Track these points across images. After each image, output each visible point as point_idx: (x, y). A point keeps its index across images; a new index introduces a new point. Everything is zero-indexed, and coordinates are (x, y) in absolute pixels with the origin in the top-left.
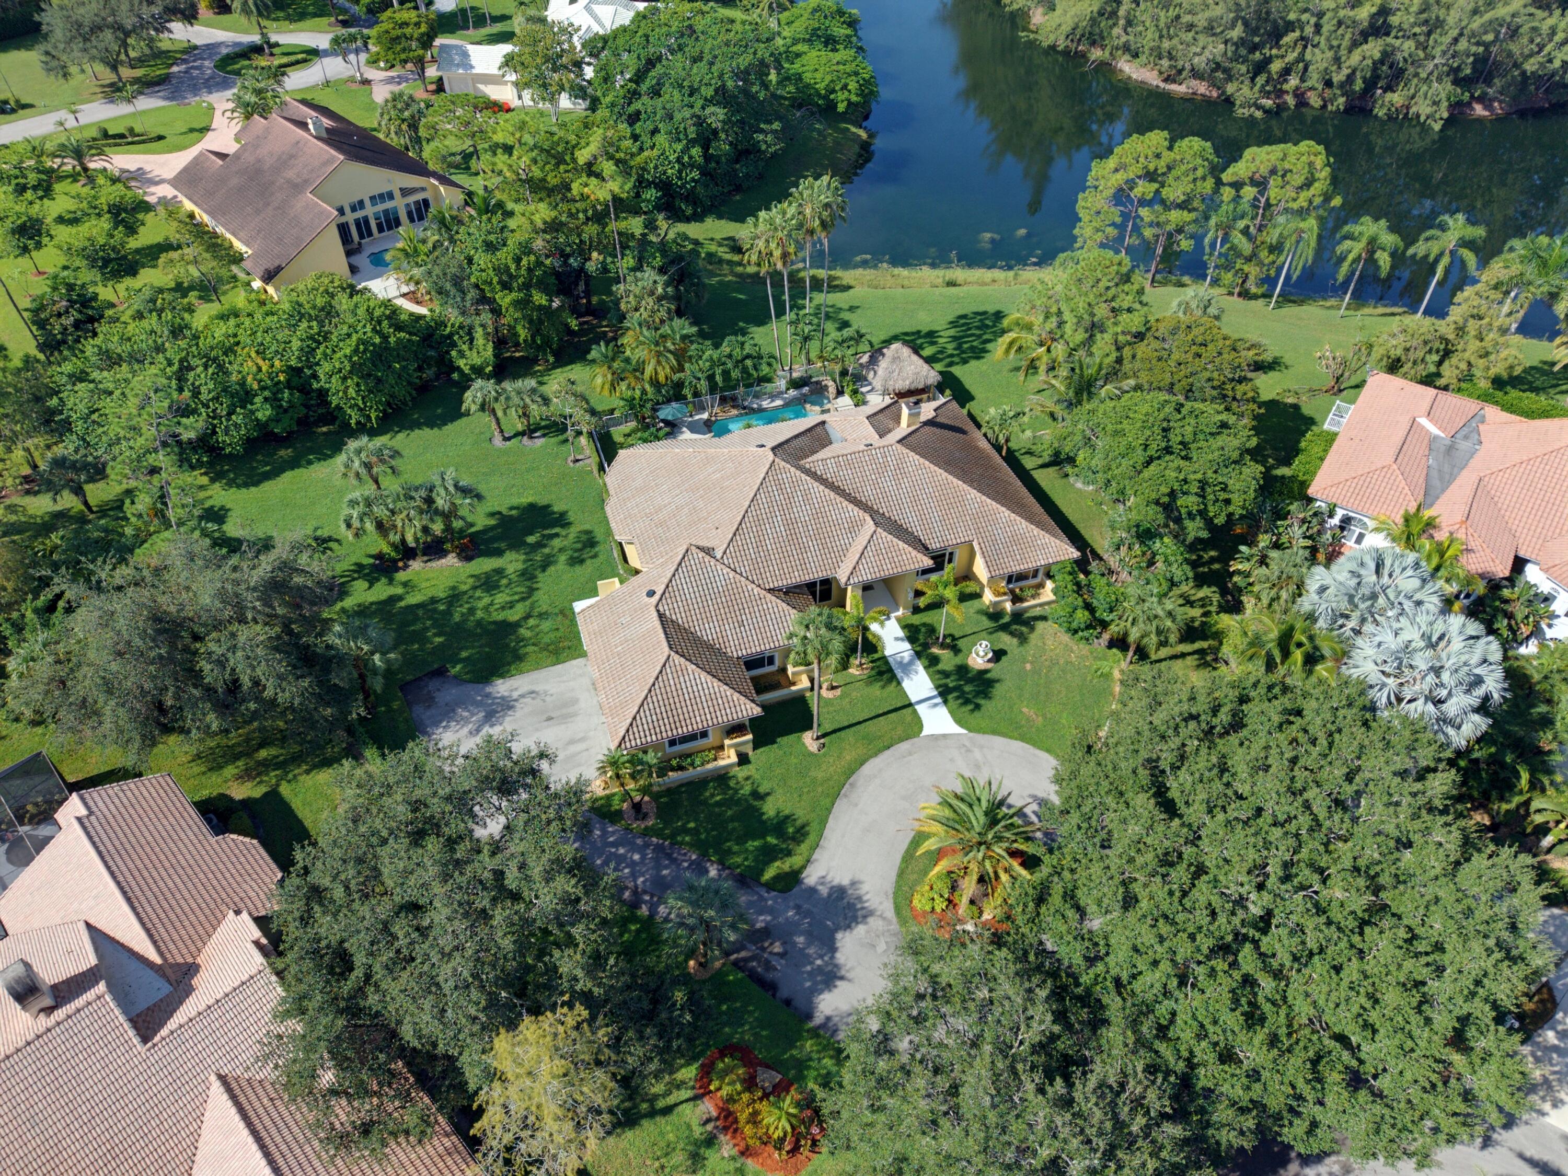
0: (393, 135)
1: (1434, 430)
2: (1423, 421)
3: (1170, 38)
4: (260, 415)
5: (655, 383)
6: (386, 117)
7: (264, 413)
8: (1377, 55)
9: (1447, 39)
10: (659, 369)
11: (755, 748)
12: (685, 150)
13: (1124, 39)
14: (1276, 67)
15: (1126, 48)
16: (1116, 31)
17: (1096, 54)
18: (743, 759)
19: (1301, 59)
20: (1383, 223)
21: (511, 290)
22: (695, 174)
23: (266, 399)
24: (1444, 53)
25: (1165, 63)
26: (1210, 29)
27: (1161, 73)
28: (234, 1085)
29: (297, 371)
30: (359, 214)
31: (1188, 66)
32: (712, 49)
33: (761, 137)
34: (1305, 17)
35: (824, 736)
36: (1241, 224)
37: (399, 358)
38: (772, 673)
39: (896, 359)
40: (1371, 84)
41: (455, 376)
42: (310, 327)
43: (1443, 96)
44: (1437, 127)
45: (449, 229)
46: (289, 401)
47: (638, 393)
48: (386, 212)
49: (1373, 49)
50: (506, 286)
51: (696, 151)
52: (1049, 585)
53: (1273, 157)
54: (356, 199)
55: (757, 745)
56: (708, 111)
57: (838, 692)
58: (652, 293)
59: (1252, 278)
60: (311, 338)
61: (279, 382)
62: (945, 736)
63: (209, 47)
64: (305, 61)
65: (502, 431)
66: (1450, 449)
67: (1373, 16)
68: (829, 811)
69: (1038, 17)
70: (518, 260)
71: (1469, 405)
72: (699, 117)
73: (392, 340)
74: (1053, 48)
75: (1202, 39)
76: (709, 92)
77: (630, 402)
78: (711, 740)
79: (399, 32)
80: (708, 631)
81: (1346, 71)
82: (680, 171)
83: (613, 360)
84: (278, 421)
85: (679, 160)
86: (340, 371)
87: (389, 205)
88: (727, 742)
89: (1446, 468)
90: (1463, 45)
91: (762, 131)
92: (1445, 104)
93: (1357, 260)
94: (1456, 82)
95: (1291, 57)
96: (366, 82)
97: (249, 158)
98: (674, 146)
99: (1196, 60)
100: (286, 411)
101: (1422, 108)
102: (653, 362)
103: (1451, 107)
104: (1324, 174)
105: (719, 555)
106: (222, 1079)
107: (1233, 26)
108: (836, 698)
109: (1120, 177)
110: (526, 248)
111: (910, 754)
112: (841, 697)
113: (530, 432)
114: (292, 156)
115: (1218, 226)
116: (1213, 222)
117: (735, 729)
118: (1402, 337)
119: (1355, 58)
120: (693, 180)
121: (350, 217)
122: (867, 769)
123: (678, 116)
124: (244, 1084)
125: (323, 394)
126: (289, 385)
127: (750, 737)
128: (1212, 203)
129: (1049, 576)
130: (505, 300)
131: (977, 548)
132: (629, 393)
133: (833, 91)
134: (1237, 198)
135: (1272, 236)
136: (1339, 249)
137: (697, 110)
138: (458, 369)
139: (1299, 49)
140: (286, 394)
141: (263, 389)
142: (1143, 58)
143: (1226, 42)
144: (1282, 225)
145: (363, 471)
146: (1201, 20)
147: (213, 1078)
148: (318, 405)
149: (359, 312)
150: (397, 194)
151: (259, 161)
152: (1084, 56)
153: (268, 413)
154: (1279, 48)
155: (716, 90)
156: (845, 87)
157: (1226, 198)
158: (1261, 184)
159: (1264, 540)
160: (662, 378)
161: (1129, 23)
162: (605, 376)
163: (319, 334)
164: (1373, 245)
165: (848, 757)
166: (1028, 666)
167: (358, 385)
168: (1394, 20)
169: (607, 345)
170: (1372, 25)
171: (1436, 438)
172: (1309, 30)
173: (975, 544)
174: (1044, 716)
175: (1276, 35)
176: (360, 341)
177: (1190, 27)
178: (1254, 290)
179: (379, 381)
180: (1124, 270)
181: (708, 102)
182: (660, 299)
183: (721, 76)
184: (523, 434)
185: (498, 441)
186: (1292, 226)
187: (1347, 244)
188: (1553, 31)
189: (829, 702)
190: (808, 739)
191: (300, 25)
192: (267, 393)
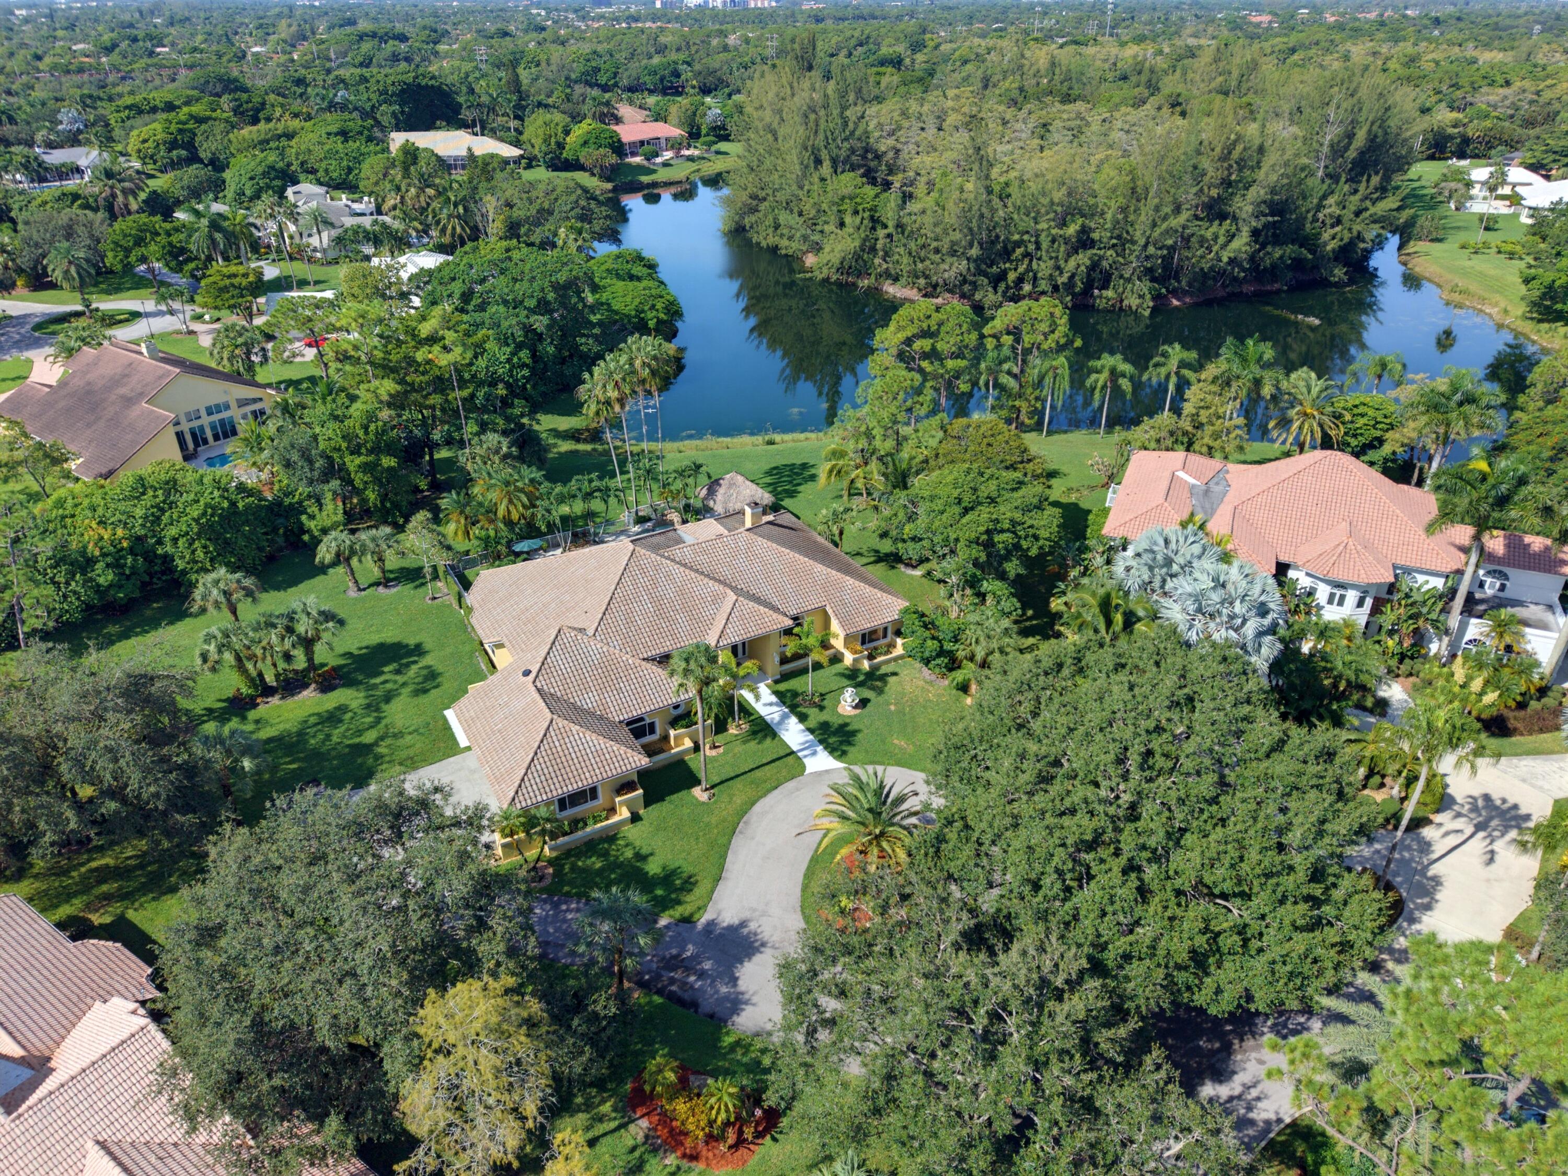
0: (225, 362)
1: (1192, 481)
2: (1181, 474)
3: (922, 261)
4: (101, 580)
5: (509, 523)
6: (218, 346)
7: (104, 577)
8: (1088, 263)
9: (1137, 248)
10: (511, 508)
11: (647, 805)
12: (514, 354)
13: (885, 266)
14: (1012, 276)
15: (887, 274)
16: (877, 261)
17: (864, 283)
18: (635, 818)
19: (1029, 269)
20: (1119, 357)
21: (360, 454)
22: (526, 372)
23: (108, 565)
24: (1138, 257)
25: (922, 281)
26: (953, 253)
27: (920, 290)
28: (115, 1149)
29: (139, 539)
30: (196, 424)
31: (941, 281)
32: (531, 270)
33: (583, 340)
34: (1026, 237)
35: (713, 787)
36: (1006, 366)
37: (247, 522)
38: (655, 742)
39: (731, 485)
40: (1089, 285)
41: (306, 538)
42: (155, 497)
43: (1146, 291)
44: (1147, 313)
45: (292, 416)
46: (132, 567)
47: (492, 533)
48: (222, 422)
49: (1083, 259)
50: (355, 452)
51: (524, 355)
52: (899, 641)
53: (1020, 311)
54: (191, 408)
55: (649, 801)
56: (532, 320)
57: (721, 750)
58: (497, 452)
59: (1023, 411)
60: (157, 506)
61: (122, 549)
62: (827, 771)
63: (25, 316)
64: (127, 320)
65: (356, 582)
66: (1207, 492)
67: (1078, 232)
68: (727, 846)
69: (810, 260)
70: (366, 428)
71: (1216, 464)
72: (524, 325)
73: (240, 505)
74: (826, 280)
75: (949, 260)
76: (532, 303)
77: (486, 541)
78: (602, 800)
79: (227, 282)
80: (589, 701)
81: (1066, 275)
82: (511, 370)
83: (465, 506)
84: (120, 587)
85: (509, 361)
86: (187, 533)
87: (225, 415)
88: (618, 799)
89: (1207, 506)
90: (1151, 250)
91: (583, 335)
92: (1148, 297)
93: (1104, 387)
94: (1153, 280)
95: (1021, 269)
96: (191, 333)
97: (78, 382)
98: (504, 349)
99: (946, 275)
100: (128, 578)
101: (1132, 301)
102: (505, 502)
103: (1154, 299)
104: (1064, 320)
105: (590, 632)
106: (102, 1145)
107: (971, 246)
108: (719, 755)
109: (902, 336)
110: (371, 417)
111: (798, 790)
112: (724, 753)
113: (386, 581)
114: (126, 376)
115: (989, 369)
116: (983, 366)
117: (625, 787)
118: (1152, 433)
119: (1072, 263)
120: (524, 377)
121: (185, 427)
122: (757, 808)
123: (505, 324)
124: (126, 1146)
125: (167, 559)
126: (131, 551)
127: (640, 791)
128: (979, 351)
129: (898, 633)
130: (353, 463)
131: (830, 611)
132: (483, 533)
133: (643, 311)
134: (999, 346)
135: (1033, 374)
136: (1089, 383)
137: (522, 318)
138: (309, 531)
139: (1026, 261)
140: (130, 560)
141: (104, 555)
142: (903, 281)
143: (968, 259)
144: (1037, 365)
145: (222, 599)
146: (945, 246)
147: (90, 1144)
148: (163, 573)
149: (205, 480)
150: (233, 405)
151: (89, 383)
152: (854, 285)
153: (110, 577)
154: (1011, 262)
155: (539, 302)
156: (653, 307)
157: (989, 346)
158: (1016, 333)
159: (1074, 573)
160: (515, 516)
161: (887, 254)
162: (458, 522)
163: (164, 502)
164: (1114, 374)
165: (738, 800)
166: (892, 708)
167: (205, 547)
168: (1095, 236)
169: (458, 494)
170: (1079, 240)
171: (1194, 486)
172: (1031, 247)
173: (828, 609)
174: (914, 744)
175: (1006, 253)
176: (207, 505)
177: (937, 251)
178: (1027, 421)
179: (227, 542)
180: (917, 384)
181: (533, 311)
182: (505, 457)
183: (543, 290)
184: (377, 584)
185: (353, 593)
186: (1047, 364)
187: (1094, 376)
188: (1216, 238)
189: (714, 759)
190: (698, 793)
191: (119, 296)
192: (109, 559)
